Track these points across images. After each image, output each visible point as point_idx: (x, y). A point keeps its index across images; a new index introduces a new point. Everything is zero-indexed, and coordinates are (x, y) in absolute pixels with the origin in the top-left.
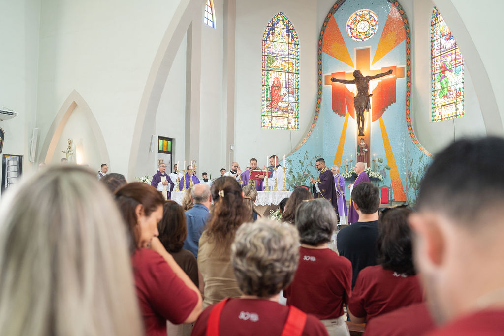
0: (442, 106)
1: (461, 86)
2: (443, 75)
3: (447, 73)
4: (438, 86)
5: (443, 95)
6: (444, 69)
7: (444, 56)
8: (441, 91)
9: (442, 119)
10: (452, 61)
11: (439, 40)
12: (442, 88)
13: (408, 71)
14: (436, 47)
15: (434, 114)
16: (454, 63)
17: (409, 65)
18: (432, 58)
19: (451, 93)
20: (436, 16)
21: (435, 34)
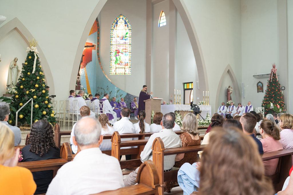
0: (116, 68)
1: (128, 61)
2: (117, 54)
3: (120, 54)
4: (114, 58)
5: (117, 63)
6: (118, 52)
7: (119, 46)
8: (116, 61)
9: (116, 73)
10: (123, 49)
11: (116, 38)
12: (117, 60)
13: (98, 47)
14: (113, 40)
15: (111, 71)
16: (124, 50)
17: (98, 45)
18: (111, 45)
19: (122, 63)
20: (115, 26)
21: (113, 34)
